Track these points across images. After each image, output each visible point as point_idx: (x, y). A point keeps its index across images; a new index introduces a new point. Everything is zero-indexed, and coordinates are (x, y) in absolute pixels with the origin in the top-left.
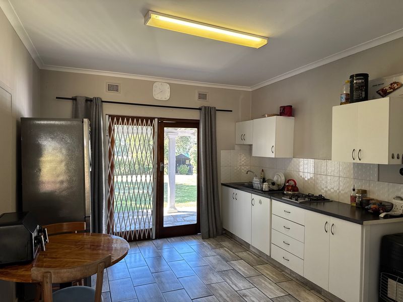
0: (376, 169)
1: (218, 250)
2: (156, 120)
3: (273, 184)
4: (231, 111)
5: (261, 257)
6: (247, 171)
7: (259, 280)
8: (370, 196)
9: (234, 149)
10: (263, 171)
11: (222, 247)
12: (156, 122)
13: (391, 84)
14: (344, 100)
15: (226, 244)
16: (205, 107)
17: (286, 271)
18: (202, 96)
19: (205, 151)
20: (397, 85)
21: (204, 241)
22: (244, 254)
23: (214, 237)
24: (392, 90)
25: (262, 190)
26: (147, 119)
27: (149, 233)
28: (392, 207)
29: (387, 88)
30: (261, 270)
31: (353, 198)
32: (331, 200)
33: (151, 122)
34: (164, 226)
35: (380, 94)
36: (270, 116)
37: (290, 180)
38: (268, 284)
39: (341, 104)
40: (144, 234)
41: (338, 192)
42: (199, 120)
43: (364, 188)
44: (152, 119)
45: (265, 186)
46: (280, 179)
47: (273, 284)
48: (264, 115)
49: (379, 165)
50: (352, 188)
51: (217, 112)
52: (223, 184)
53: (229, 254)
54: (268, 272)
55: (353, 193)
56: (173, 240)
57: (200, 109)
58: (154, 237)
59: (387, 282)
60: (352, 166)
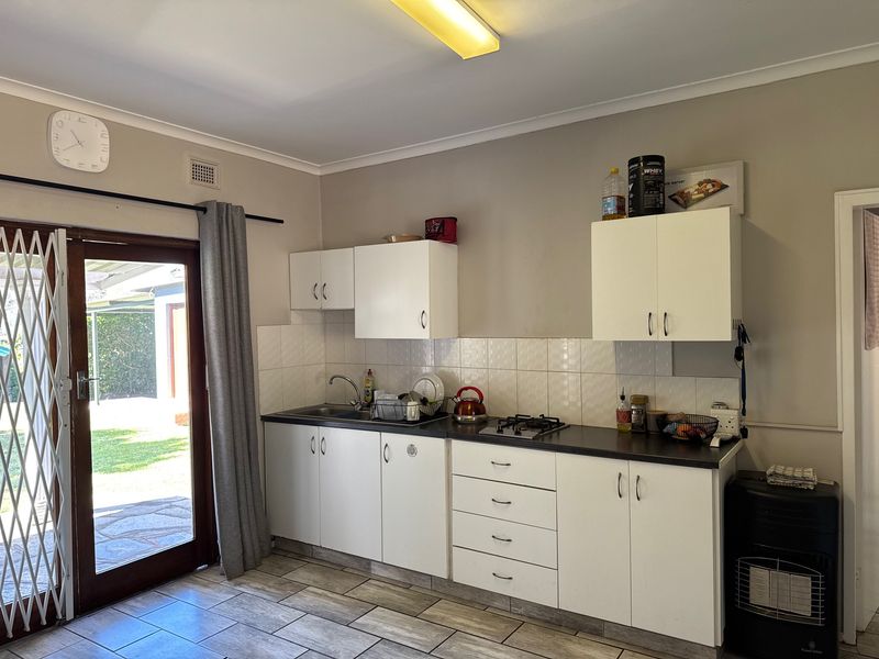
0: (669, 352)
1: (296, 600)
2: (62, 232)
3: (424, 401)
4: (282, 222)
5: (411, 585)
6: (331, 377)
7: (462, 647)
8: (659, 407)
9: (287, 322)
10: (370, 373)
11: (301, 587)
12: (59, 240)
13: (700, 184)
14: (611, 210)
15: (301, 575)
16: (218, 204)
17: (496, 604)
18: (203, 173)
19: (223, 329)
20: (713, 186)
21: (240, 584)
22: (370, 591)
23: (256, 566)
24: (702, 195)
25: (405, 421)
26: (28, 229)
27: (51, 604)
28: (716, 426)
29: (692, 190)
30: (443, 618)
31: (624, 416)
32: (567, 423)
33: (44, 240)
34: (97, 572)
35: (676, 201)
36: (401, 239)
37: (466, 389)
38: (491, 652)
39: (606, 217)
40: (35, 611)
41: (579, 404)
42: (198, 242)
43: (640, 392)
44: (46, 230)
45: (412, 410)
46: (433, 389)
47: (500, 647)
48: (386, 238)
49: (673, 342)
50: (620, 393)
51: (247, 220)
52: (265, 419)
53: (335, 601)
54: (462, 621)
55: (621, 405)
56: (138, 605)
57: (201, 209)
58: (70, 615)
59: (748, 572)
60: (612, 349)
